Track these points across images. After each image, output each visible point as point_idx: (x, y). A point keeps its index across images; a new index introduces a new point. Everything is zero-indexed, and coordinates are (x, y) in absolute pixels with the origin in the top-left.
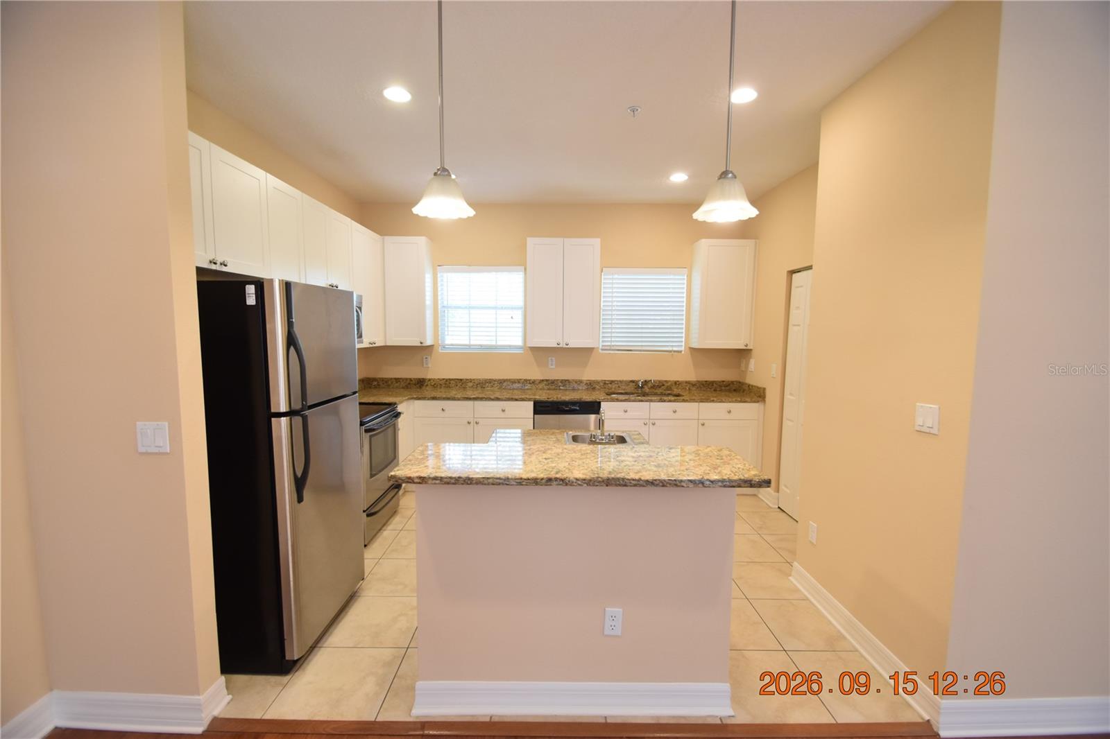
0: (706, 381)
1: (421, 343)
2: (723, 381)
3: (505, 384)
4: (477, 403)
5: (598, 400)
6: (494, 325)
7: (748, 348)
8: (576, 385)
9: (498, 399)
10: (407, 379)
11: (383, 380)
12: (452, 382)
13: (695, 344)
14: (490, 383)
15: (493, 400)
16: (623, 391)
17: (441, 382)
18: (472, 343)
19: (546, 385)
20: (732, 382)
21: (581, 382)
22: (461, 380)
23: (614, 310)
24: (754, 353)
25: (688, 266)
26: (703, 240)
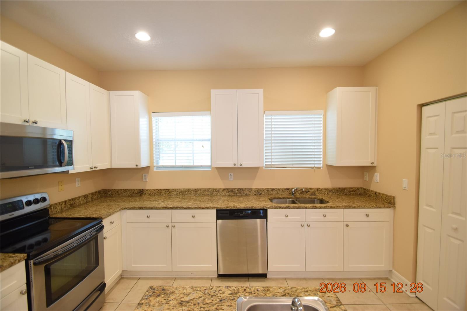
0: (339, 188)
1: (137, 166)
2: (351, 188)
3: (199, 192)
4: (174, 211)
5: (265, 208)
6: (192, 152)
7: (374, 165)
8: (248, 193)
9: (189, 208)
10: (131, 190)
11: (115, 190)
12: (162, 191)
13: (331, 163)
14: (189, 191)
15: (185, 209)
16: (280, 197)
17: (154, 192)
18: (177, 164)
19: (227, 192)
20: (358, 189)
21: (251, 190)
22: (169, 190)
23: (273, 140)
24: (377, 169)
25: (324, 109)
26: (338, 88)
